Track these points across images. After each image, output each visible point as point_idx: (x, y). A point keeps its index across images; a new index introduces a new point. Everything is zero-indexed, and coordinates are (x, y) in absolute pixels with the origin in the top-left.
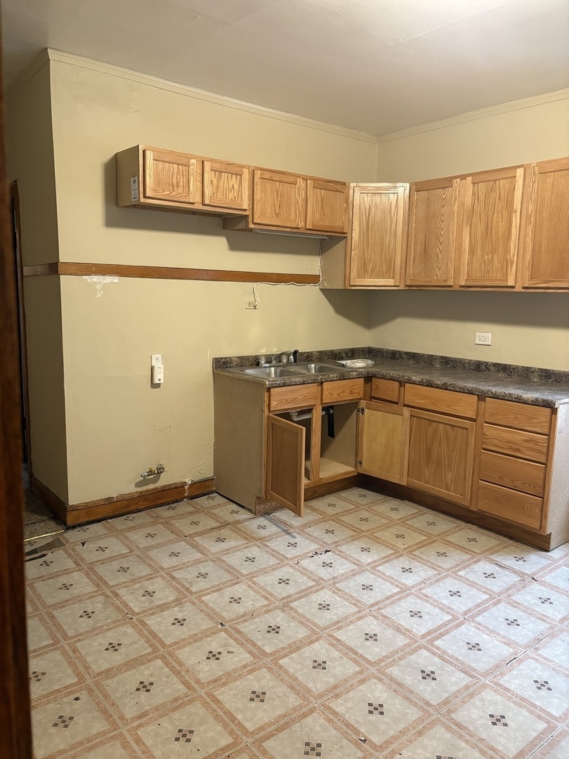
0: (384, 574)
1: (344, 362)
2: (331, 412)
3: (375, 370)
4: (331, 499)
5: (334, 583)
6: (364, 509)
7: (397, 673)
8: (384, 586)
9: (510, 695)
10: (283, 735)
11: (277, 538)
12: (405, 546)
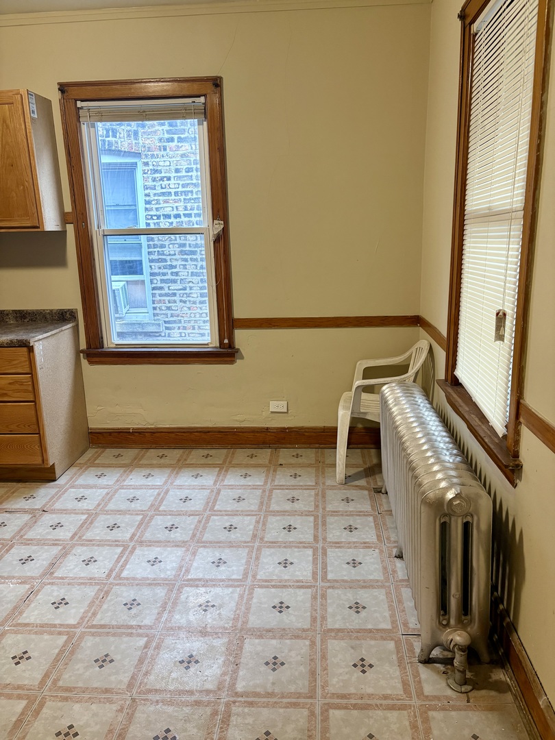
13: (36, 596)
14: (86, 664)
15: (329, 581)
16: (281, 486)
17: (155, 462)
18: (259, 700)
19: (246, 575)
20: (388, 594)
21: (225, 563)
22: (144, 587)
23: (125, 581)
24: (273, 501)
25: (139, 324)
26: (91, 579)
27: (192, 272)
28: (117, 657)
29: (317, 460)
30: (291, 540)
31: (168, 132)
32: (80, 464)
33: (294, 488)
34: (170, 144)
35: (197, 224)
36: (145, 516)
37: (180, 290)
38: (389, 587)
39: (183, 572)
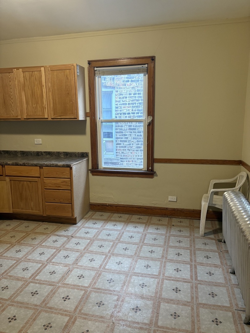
0: (7, 257)
7: (20, 299)
8: (8, 262)
9: (69, 286)
12: (16, 240)
13: (71, 272)
14: (93, 304)
15: (198, 281)
16: (174, 235)
17: (117, 219)
18: (169, 331)
19: (160, 273)
20: (228, 290)
21: (150, 267)
22: (115, 274)
23: (107, 270)
24: (170, 241)
25: (110, 159)
26: (93, 268)
27: (133, 138)
28: (106, 303)
29: (190, 224)
30: (179, 260)
31: (127, 78)
32: (86, 218)
33: (180, 236)
34: (128, 83)
35: (137, 117)
36: (114, 243)
37: (128, 145)
38: (228, 287)
39: (132, 269)
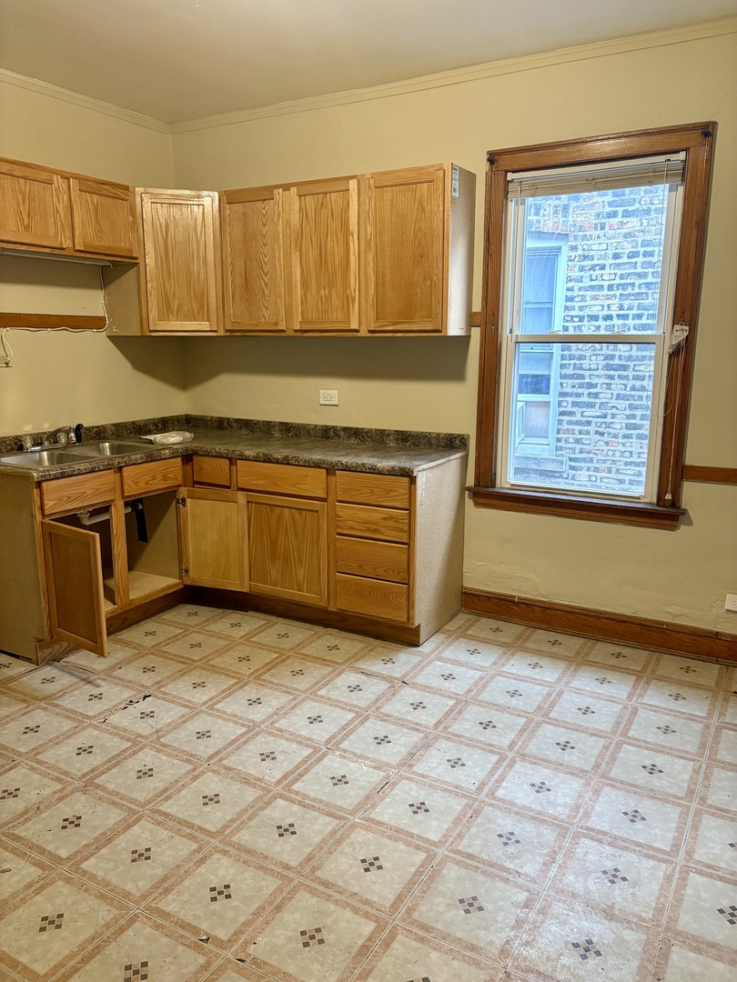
0: (225, 713)
1: (151, 437)
2: (140, 507)
3: (196, 445)
4: (149, 625)
5: (158, 738)
6: (194, 632)
7: (246, 838)
8: (225, 729)
9: (383, 829)
10: (93, 964)
11: (72, 691)
12: (251, 671)
13: (392, 789)
14: (449, 901)
17: (544, 649)
19: (676, 847)
21: (644, 819)
22: (526, 820)
23: (501, 804)
25: (535, 459)
26: (457, 787)
27: (618, 394)
28: (488, 906)
31: (610, 204)
32: (449, 630)
34: (612, 219)
35: (635, 329)
36: (530, 721)
37: (598, 417)
39: (580, 815)
